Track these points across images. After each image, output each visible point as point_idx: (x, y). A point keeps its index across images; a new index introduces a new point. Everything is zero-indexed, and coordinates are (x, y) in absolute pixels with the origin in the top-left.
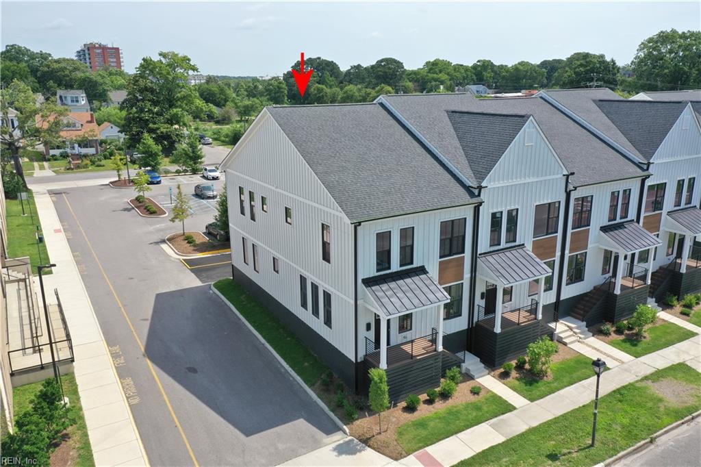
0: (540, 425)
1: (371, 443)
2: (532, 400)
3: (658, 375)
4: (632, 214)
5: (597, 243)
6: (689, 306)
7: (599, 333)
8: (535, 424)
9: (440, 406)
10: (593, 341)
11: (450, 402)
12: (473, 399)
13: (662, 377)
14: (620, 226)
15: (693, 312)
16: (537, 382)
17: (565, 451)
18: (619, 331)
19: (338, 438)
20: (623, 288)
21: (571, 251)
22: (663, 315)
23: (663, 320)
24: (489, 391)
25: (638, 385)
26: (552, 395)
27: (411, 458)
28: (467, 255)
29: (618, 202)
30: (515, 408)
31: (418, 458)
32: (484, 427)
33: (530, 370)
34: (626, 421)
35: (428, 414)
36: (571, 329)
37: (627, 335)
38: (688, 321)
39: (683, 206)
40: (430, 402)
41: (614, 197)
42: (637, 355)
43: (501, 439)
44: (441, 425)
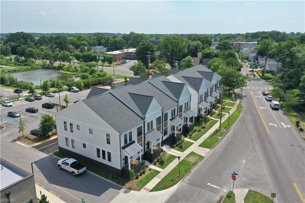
0: (167, 174)
1: (131, 189)
2: (163, 169)
3: (188, 156)
4: (176, 115)
5: (170, 124)
6: (191, 136)
7: (173, 147)
8: (166, 174)
9: (143, 176)
10: (172, 150)
11: (145, 174)
12: (150, 172)
13: (189, 156)
14: (174, 118)
15: (192, 137)
16: (163, 164)
17: (174, 179)
18: (177, 146)
19: (122, 190)
20: (177, 134)
21: (164, 128)
22: (186, 139)
23: (186, 141)
24: (153, 169)
25: (185, 159)
26: (167, 166)
27: (142, 190)
28: (143, 135)
29: (173, 112)
30: (160, 172)
31: (144, 189)
32: (155, 178)
33: (161, 161)
34: (184, 169)
35: (141, 179)
36: (166, 148)
37: (179, 146)
38: (191, 140)
39: (186, 109)
40: (141, 175)
41: (172, 111)
42: (182, 152)
43: (160, 180)
44: (146, 180)
